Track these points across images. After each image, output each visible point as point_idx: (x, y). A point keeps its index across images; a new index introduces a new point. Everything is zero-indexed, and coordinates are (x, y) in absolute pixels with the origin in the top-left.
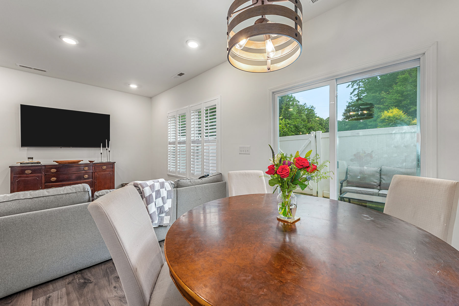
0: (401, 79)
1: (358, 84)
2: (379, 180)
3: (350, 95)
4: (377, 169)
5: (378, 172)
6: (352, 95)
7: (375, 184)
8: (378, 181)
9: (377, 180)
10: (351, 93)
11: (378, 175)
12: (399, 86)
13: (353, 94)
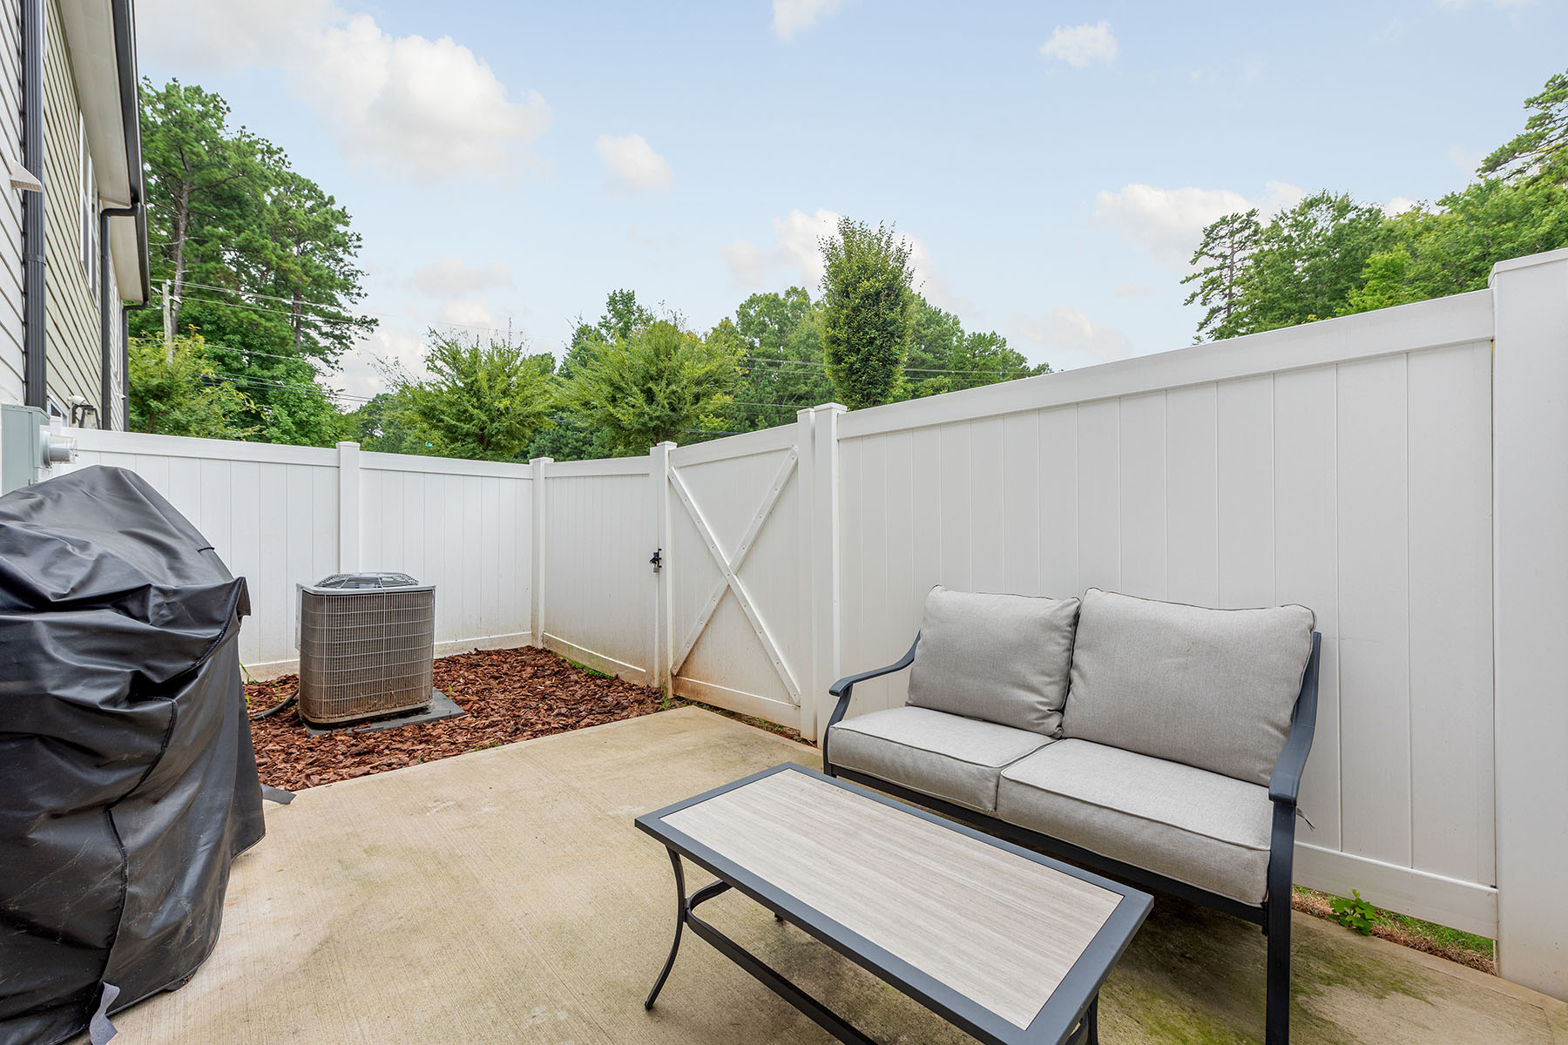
0: (1381, 269)
1: (1227, 291)
2: (1057, 678)
3: (1198, 331)
4: (1054, 608)
5: (1056, 628)
6: (1202, 333)
7: (1033, 698)
8: (1051, 683)
9: (1049, 675)
10: (1202, 326)
11: (1059, 644)
12: (1371, 293)
13: (1209, 328)
